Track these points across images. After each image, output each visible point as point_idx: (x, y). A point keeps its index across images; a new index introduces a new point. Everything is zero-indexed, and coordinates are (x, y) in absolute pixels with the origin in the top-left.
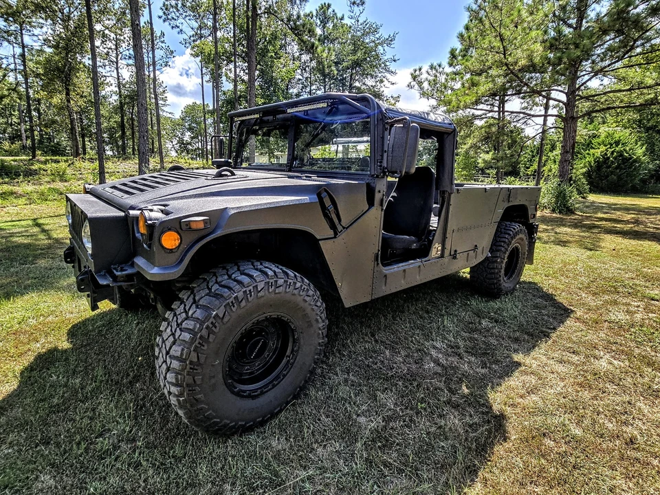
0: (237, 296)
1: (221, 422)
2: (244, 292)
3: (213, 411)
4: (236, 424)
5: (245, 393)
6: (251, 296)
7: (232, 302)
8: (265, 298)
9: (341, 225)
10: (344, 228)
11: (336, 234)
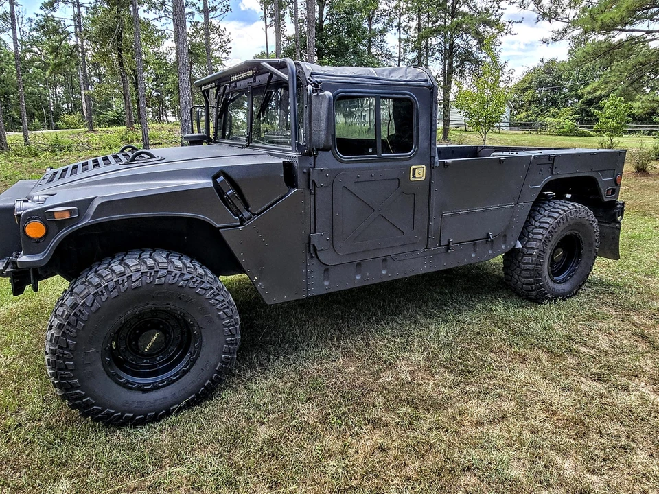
0: (107, 286)
1: (102, 410)
2: (115, 281)
3: (91, 397)
4: (122, 415)
5: (134, 385)
6: (124, 286)
7: (102, 291)
8: (142, 289)
9: (249, 211)
10: (254, 215)
11: (242, 221)
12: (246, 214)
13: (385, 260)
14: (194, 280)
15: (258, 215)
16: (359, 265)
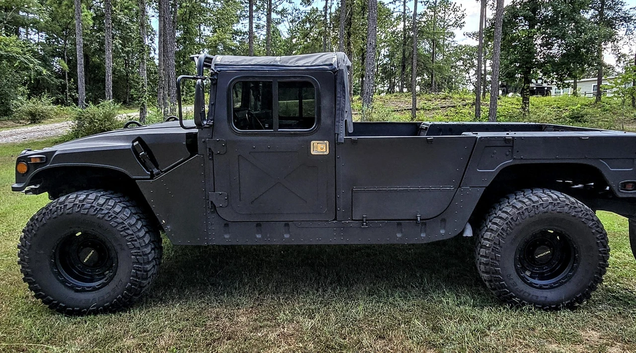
9: (158, 169)
10: (162, 172)
11: (152, 176)
12: (155, 171)
13: (287, 225)
14: (110, 215)
15: (165, 172)
16: (259, 225)
